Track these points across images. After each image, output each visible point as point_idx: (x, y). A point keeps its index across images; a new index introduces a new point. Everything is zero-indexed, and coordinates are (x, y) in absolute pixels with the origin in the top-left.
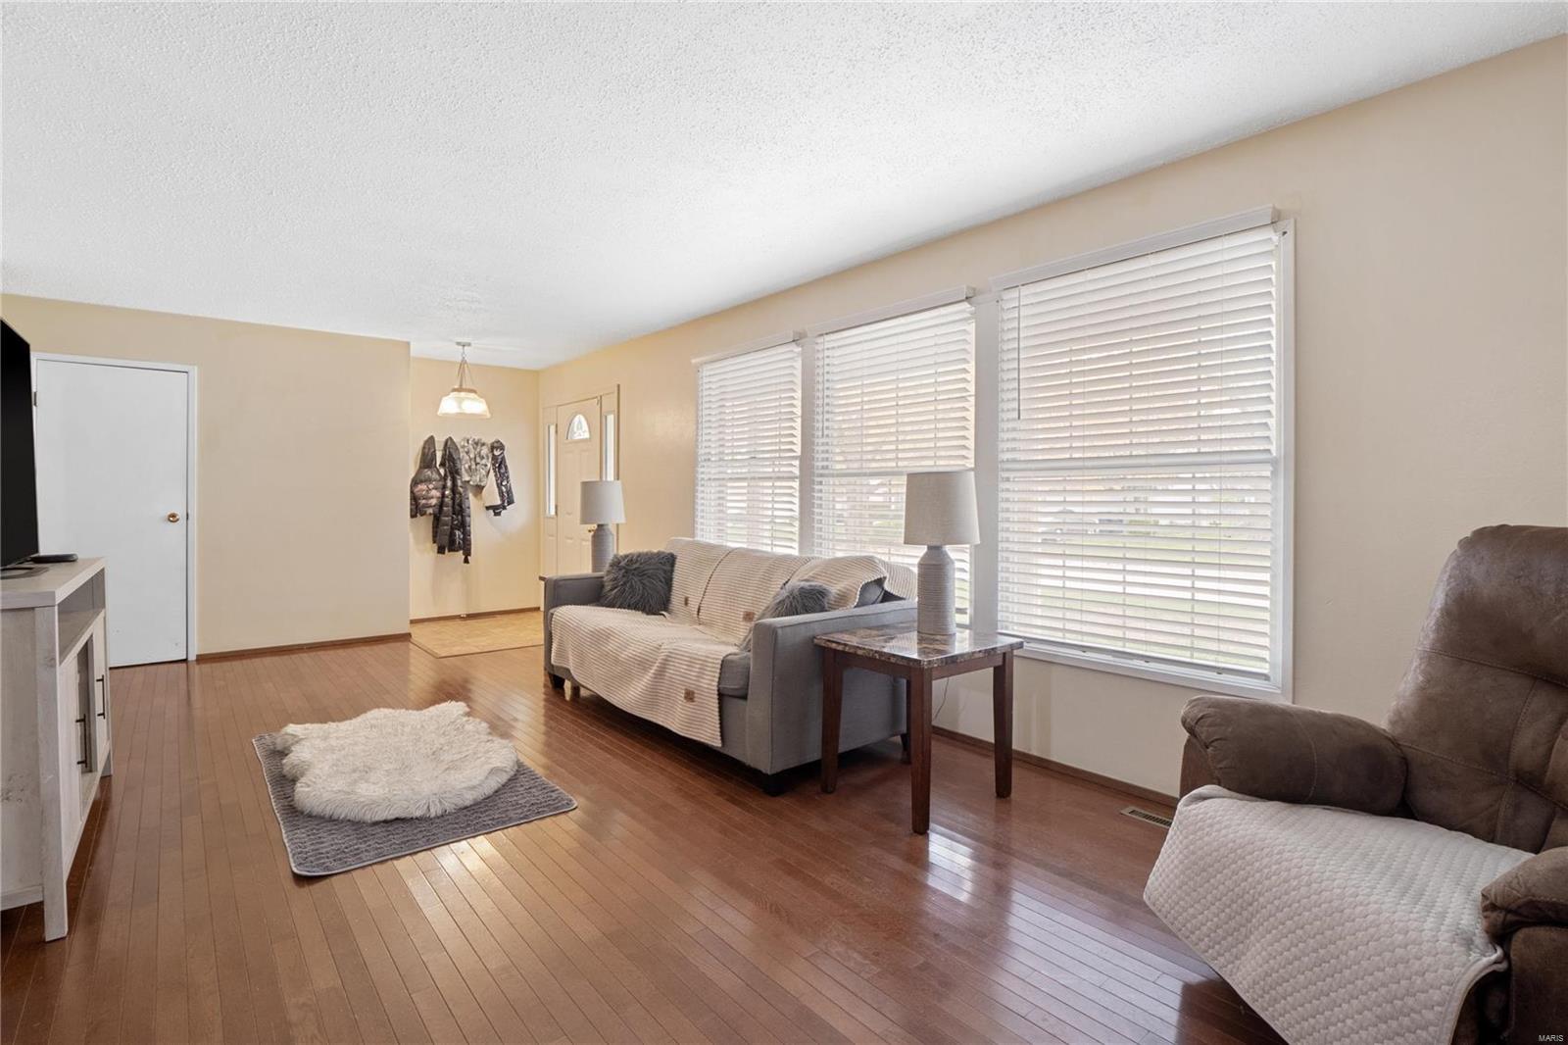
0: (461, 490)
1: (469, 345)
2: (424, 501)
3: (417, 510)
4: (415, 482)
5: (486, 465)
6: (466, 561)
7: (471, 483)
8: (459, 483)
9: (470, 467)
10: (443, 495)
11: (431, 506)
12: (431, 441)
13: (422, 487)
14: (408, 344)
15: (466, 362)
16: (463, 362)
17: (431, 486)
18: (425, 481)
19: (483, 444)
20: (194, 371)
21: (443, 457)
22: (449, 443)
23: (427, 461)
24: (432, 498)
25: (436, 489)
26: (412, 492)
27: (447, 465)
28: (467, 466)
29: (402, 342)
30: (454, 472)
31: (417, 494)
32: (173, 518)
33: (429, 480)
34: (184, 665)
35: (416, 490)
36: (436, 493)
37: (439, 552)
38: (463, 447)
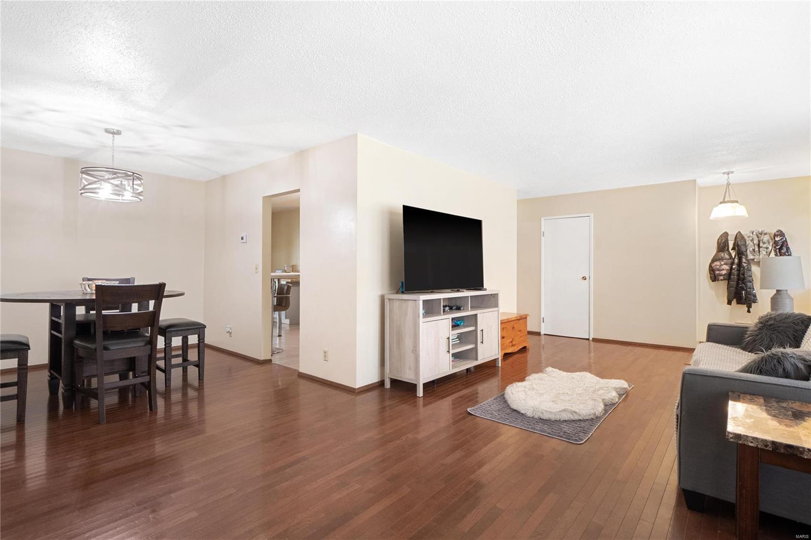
0: (745, 265)
1: (732, 172)
2: (717, 272)
3: (714, 277)
4: (713, 261)
5: (767, 248)
6: (749, 311)
7: (755, 260)
8: (744, 260)
9: (754, 250)
10: (731, 269)
11: (722, 275)
12: (726, 234)
13: (717, 263)
14: (695, 181)
15: (730, 184)
16: (728, 184)
17: (722, 263)
18: (719, 260)
19: (766, 234)
20: (592, 215)
21: (734, 244)
22: (738, 235)
23: (722, 246)
24: (723, 270)
25: (726, 264)
26: (710, 266)
27: (737, 248)
28: (751, 249)
29: (692, 180)
30: (740, 254)
31: (714, 268)
32: (584, 278)
33: (722, 259)
34: (588, 341)
35: (713, 265)
36: (727, 267)
37: (728, 304)
38: (749, 237)
